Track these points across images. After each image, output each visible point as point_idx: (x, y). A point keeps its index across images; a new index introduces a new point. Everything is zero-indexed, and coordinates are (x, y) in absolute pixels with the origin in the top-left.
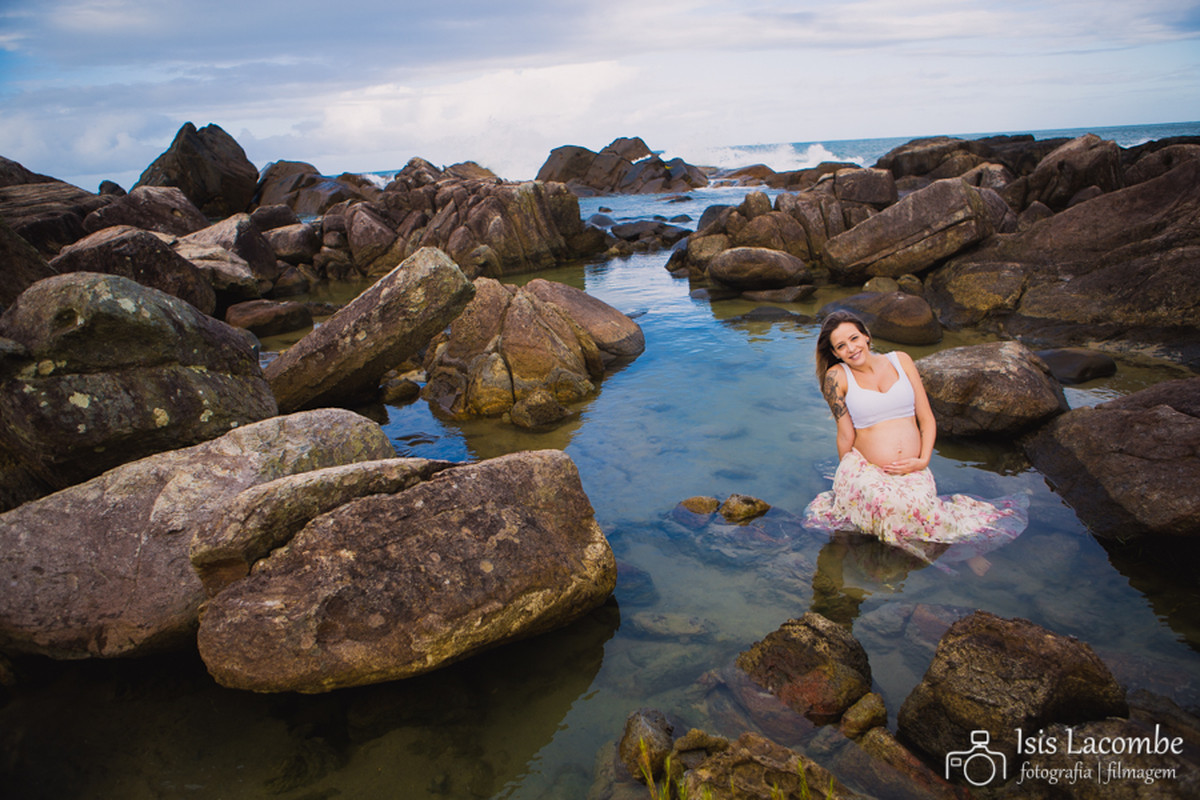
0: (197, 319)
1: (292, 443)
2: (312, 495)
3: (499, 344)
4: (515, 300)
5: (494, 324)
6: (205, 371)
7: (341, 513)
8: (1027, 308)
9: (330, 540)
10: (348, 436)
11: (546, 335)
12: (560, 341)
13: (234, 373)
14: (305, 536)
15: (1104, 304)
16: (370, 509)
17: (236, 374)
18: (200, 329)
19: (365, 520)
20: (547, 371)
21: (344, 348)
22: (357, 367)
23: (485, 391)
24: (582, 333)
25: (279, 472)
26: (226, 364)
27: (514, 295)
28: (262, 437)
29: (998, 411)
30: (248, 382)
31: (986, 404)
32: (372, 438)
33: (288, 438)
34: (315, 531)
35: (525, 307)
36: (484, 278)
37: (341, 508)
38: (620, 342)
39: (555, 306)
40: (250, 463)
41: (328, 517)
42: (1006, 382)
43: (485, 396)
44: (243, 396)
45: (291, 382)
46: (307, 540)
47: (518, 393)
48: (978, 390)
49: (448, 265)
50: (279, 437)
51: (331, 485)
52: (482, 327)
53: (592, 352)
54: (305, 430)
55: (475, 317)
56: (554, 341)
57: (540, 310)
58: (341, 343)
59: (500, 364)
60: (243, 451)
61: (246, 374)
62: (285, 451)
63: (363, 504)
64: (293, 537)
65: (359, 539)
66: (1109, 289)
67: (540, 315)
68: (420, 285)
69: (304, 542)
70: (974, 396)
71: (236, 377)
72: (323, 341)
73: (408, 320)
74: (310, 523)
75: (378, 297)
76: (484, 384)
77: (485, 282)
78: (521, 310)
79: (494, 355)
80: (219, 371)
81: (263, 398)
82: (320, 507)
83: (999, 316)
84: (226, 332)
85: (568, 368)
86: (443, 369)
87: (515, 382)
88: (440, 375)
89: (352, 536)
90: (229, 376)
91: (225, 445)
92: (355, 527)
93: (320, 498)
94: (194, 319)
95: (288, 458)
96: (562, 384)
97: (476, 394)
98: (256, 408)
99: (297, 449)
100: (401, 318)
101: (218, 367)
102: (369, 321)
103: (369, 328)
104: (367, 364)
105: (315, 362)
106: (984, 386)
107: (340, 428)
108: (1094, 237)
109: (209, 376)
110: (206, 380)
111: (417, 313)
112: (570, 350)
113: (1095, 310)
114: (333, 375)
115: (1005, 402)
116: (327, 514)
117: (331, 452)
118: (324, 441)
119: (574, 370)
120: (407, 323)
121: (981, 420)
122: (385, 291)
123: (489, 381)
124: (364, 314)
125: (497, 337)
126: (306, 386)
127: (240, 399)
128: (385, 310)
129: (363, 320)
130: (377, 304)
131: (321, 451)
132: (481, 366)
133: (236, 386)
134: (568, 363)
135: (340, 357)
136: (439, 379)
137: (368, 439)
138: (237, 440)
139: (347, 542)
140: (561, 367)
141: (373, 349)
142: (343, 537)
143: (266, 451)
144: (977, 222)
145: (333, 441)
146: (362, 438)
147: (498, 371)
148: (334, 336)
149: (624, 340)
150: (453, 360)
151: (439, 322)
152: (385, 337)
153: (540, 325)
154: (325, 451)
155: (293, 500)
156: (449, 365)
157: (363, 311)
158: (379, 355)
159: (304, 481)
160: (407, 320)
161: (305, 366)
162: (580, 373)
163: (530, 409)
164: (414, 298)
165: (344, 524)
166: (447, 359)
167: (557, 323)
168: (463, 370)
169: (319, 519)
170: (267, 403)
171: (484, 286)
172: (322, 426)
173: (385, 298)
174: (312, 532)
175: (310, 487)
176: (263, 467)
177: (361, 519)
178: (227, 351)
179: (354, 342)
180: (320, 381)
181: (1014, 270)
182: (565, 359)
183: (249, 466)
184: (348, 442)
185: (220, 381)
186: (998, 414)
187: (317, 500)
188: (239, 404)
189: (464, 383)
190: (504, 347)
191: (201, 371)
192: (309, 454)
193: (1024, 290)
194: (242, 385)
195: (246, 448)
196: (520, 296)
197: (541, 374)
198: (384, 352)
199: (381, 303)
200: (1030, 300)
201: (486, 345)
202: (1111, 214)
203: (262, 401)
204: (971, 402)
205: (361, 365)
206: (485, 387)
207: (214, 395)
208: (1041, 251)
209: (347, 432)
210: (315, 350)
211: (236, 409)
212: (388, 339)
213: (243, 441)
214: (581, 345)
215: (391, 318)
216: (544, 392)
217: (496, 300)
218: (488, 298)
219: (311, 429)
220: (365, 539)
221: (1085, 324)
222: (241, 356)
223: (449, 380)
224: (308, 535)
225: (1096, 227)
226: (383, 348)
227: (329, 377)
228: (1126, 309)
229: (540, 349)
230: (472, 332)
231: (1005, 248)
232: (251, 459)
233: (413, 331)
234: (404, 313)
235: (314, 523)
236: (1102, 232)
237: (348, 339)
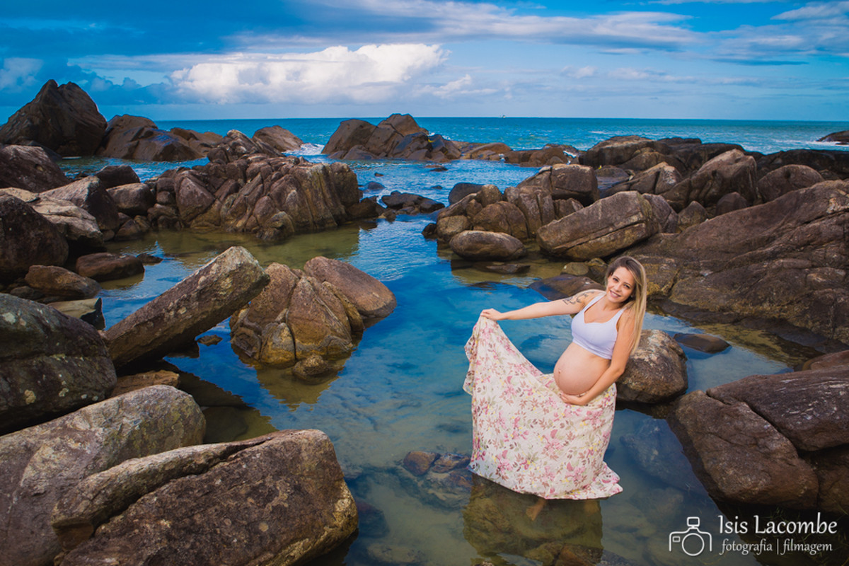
0: (61, 321)
1: (128, 418)
2: (142, 479)
3: (286, 316)
4: (300, 283)
5: (284, 300)
6: (64, 357)
7: (162, 492)
8: (676, 296)
9: (154, 513)
10: (169, 409)
11: (322, 310)
12: (332, 314)
13: (85, 355)
14: (136, 509)
16: (183, 488)
17: (87, 356)
18: (61, 329)
19: (179, 497)
20: (321, 338)
21: (169, 319)
22: (178, 332)
23: (274, 352)
24: (349, 306)
25: (118, 442)
26: (80, 350)
27: (300, 278)
28: (105, 415)
30: (96, 361)
32: (187, 409)
33: (125, 414)
34: (143, 506)
35: (307, 289)
36: (278, 264)
37: (163, 488)
38: (378, 310)
39: (330, 285)
40: (96, 437)
41: (153, 496)
43: (274, 355)
44: (91, 373)
45: (127, 342)
46: (137, 512)
47: (298, 354)
48: (629, 373)
49: (250, 262)
50: (118, 413)
51: (156, 471)
52: (274, 301)
53: (356, 320)
54: (138, 407)
55: (269, 293)
56: (327, 315)
57: (318, 291)
58: (167, 315)
59: (286, 332)
60: (91, 427)
61: (95, 355)
62: (123, 424)
63: (178, 485)
64: (127, 508)
65: (174, 512)
67: (318, 294)
68: (228, 276)
69: (135, 513)
71: (87, 358)
72: (153, 313)
73: (219, 300)
74: (140, 500)
75: (197, 283)
76: (274, 346)
77: (278, 267)
78: (304, 291)
79: (282, 324)
80: (74, 355)
81: (106, 373)
82: (147, 486)
83: (656, 300)
84: (81, 326)
85: (338, 336)
86: (243, 329)
87: (297, 345)
88: (241, 334)
89: (170, 509)
90: (82, 358)
91: (76, 420)
92: (172, 503)
93: (147, 480)
94: (58, 321)
95: (124, 430)
96: (332, 348)
97: (267, 354)
98: (101, 381)
99: (131, 423)
100: (213, 299)
101: (74, 353)
102: (188, 300)
103: (189, 305)
104: (186, 330)
105: (146, 329)
107: (163, 403)
109: (67, 361)
110: (64, 365)
111: (225, 296)
112: (339, 321)
114: (159, 338)
116: (152, 493)
117: (156, 423)
118: (151, 415)
119: (342, 337)
120: (217, 303)
121: (629, 395)
122: (202, 279)
123: (277, 344)
124: (185, 295)
125: (285, 311)
126: (139, 345)
127: (89, 377)
128: (201, 293)
129: (185, 299)
130: (195, 288)
131: (149, 422)
132: (272, 332)
133: (86, 366)
134: (338, 331)
135: (166, 326)
136: (241, 337)
137: (184, 409)
138: (87, 417)
139: (166, 514)
140: (332, 334)
141: (191, 320)
142: (164, 510)
143: (108, 427)
145: (158, 414)
146: (180, 409)
147: (285, 337)
148: (162, 310)
149: (381, 309)
150: (251, 324)
151: (242, 300)
152: (200, 313)
153: (318, 303)
154: (152, 423)
155: (128, 483)
156: (248, 327)
157: (185, 293)
158: (195, 324)
159: (137, 469)
160: (217, 300)
161: (139, 331)
162: (346, 338)
163: (307, 369)
164: (224, 285)
165: (164, 500)
166: (247, 323)
167: (330, 301)
168: (258, 332)
169: (146, 497)
170: (109, 376)
171: (278, 271)
172: (150, 402)
173: (201, 284)
174: (141, 507)
175: (141, 474)
176: (106, 440)
177: (177, 496)
178: (81, 341)
179: (176, 315)
180: (149, 342)
182: (335, 328)
183: (95, 440)
184: (169, 413)
185: (75, 365)
187: (146, 482)
188: (89, 381)
189: (258, 343)
190: (290, 319)
191: (61, 358)
192: (140, 427)
193: (675, 281)
194: (91, 364)
195: (93, 425)
196: (303, 281)
197: (316, 340)
198: (199, 322)
199: (198, 287)
201: (276, 316)
203: (106, 375)
204: (624, 381)
205: (182, 331)
206: (273, 349)
207: (70, 377)
209: (169, 406)
210: (146, 320)
211: (86, 385)
212: (203, 313)
213: (92, 419)
214: (348, 316)
215: (206, 298)
216: (318, 357)
217: (286, 282)
218: (280, 280)
219: (142, 406)
220: (179, 511)
221: (714, 312)
222: (91, 343)
223: (248, 340)
224: (138, 508)
226: (199, 319)
227: (156, 339)
229: (316, 321)
230: (266, 304)
232: (97, 434)
233: (222, 308)
234: (216, 296)
235: (143, 500)
237: (172, 313)
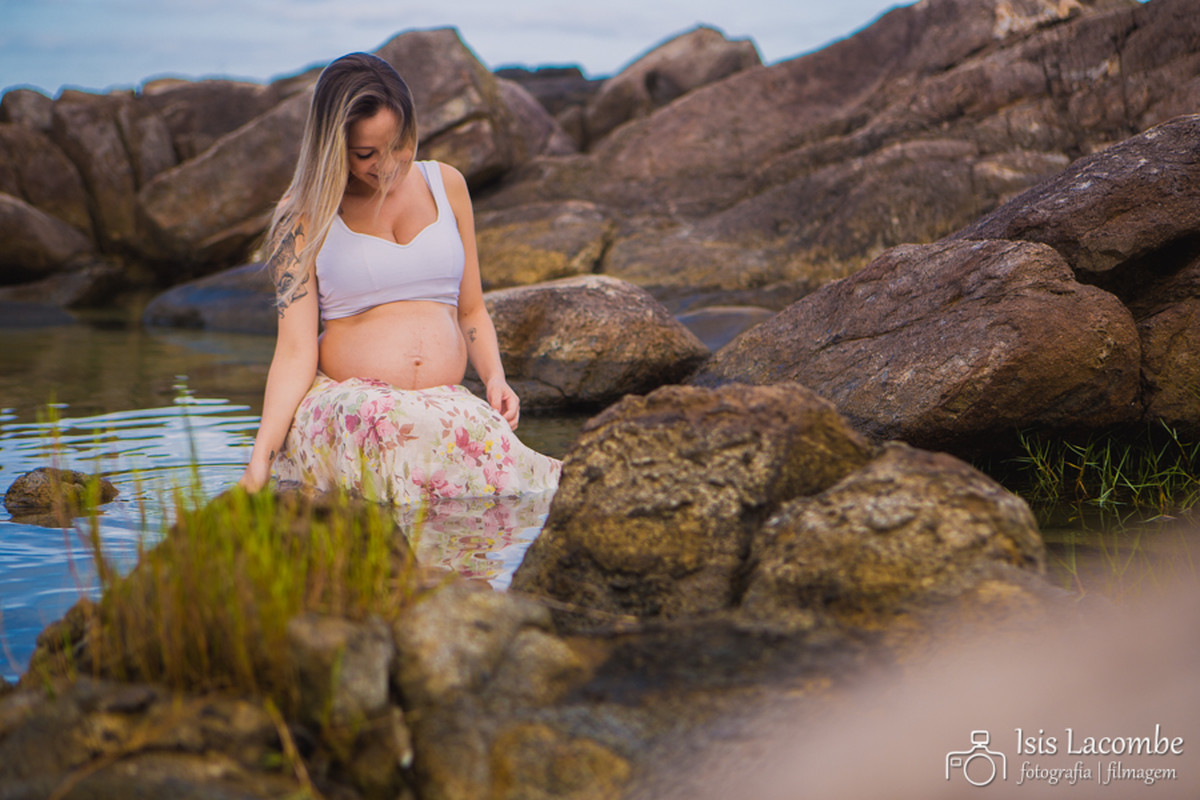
15: (769, 255)
29: (593, 355)
31: (567, 348)
42: (604, 302)
48: (546, 325)
66: (775, 228)
70: (542, 336)
106: (558, 314)
108: (734, 152)
113: (754, 262)
115: (604, 338)
121: (559, 379)
144: (493, 123)
181: (584, 214)
186: (592, 363)
193: (607, 244)
200: (623, 257)
202: (762, 106)
204: (535, 349)
208: (634, 184)
225: (736, 132)
228: (812, 255)
231: (558, 179)
236: (749, 142)
